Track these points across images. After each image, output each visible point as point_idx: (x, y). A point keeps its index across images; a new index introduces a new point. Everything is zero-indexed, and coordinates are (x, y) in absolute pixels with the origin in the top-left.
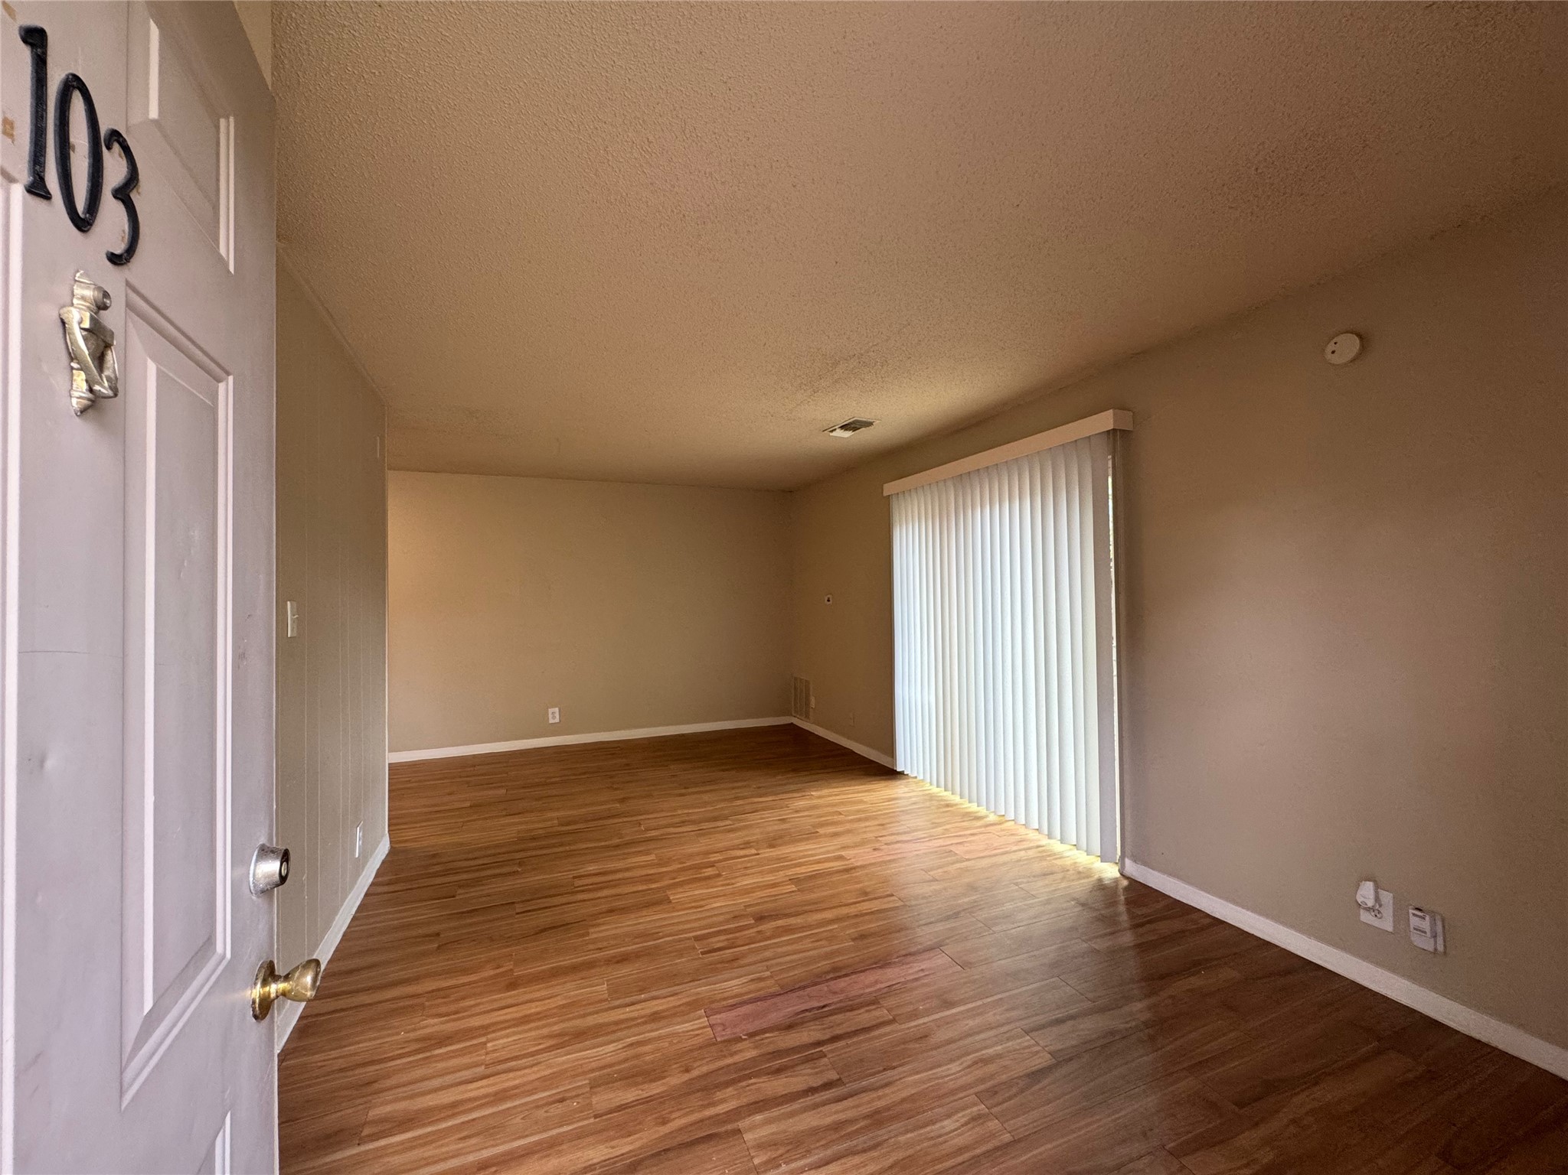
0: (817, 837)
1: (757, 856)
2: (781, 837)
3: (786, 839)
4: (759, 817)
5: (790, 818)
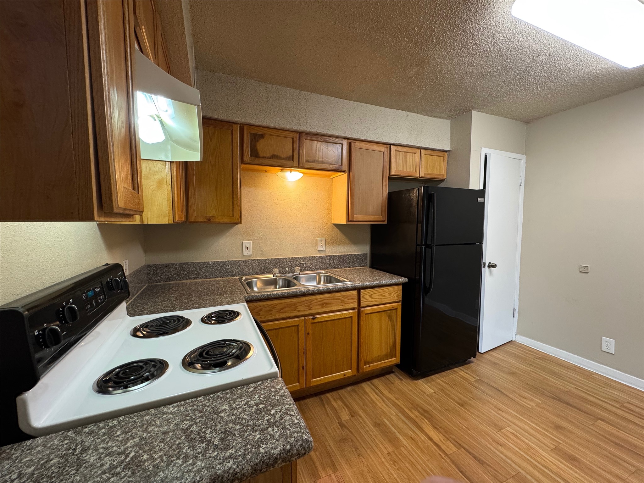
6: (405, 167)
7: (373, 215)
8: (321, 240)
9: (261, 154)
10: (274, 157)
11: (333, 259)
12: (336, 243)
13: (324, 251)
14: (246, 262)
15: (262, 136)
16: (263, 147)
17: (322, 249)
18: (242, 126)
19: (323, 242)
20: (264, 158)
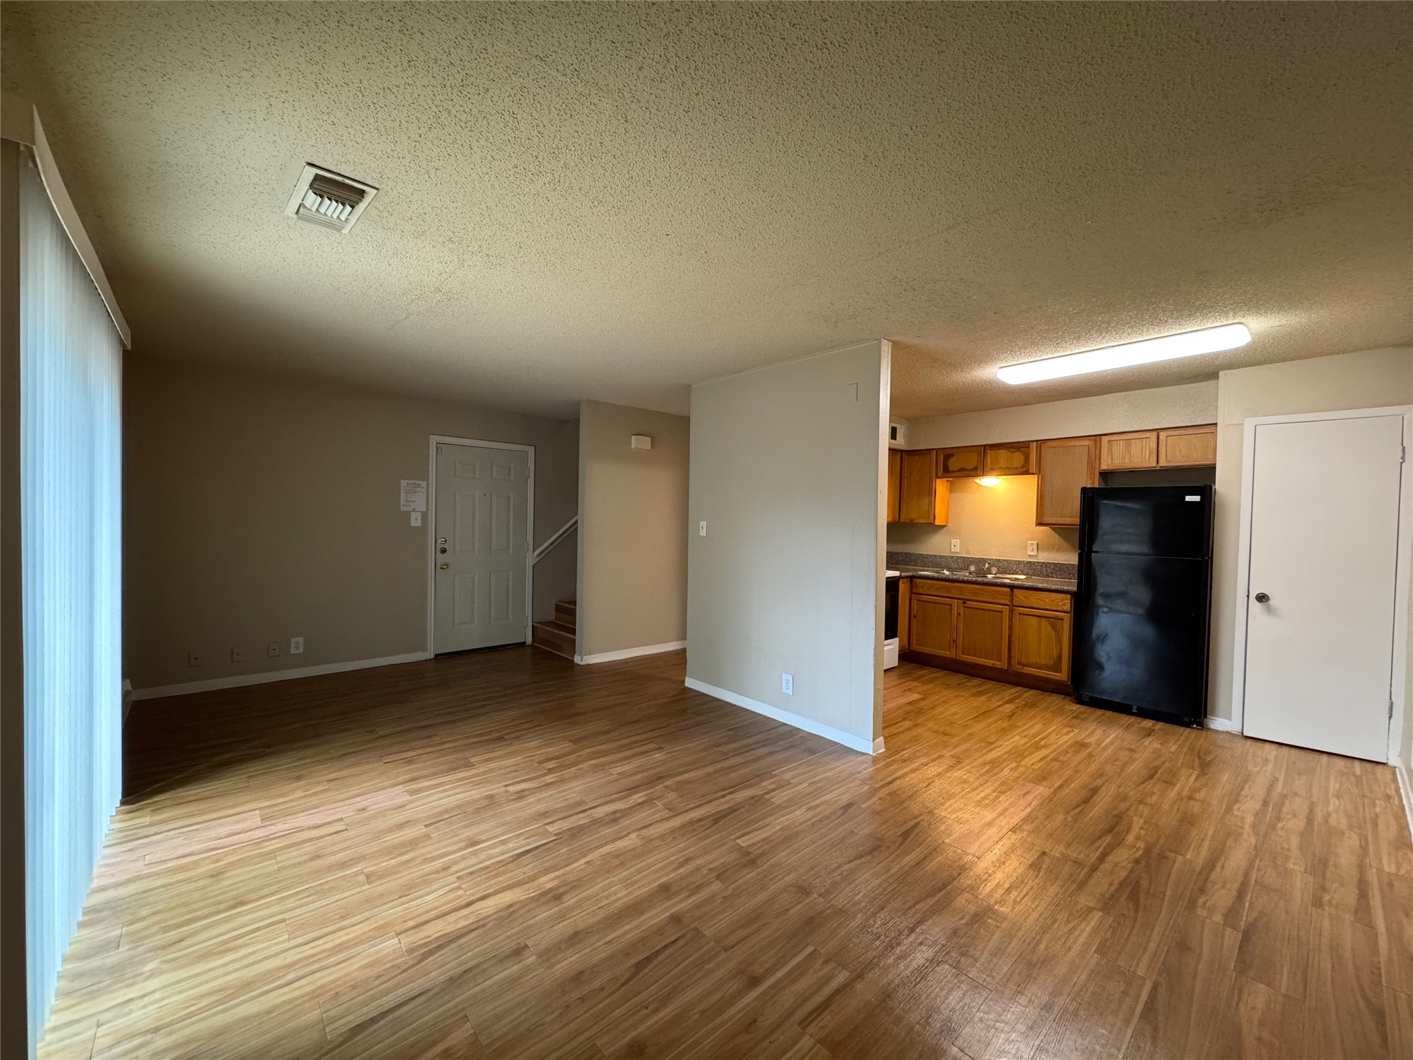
0: (427, 818)
1: (506, 783)
2: (478, 810)
3: (469, 810)
4: (511, 845)
5: (461, 849)
6: (1127, 457)
7: (1072, 517)
8: (1032, 544)
9: (951, 469)
10: (962, 470)
11: (1046, 566)
12: (1053, 549)
13: (1036, 556)
14: (952, 557)
15: (952, 455)
16: (954, 464)
17: (1032, 553)
18: (937, 450)
19: (1035, 547)
20: (954, 471)
